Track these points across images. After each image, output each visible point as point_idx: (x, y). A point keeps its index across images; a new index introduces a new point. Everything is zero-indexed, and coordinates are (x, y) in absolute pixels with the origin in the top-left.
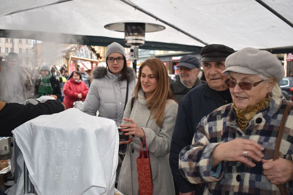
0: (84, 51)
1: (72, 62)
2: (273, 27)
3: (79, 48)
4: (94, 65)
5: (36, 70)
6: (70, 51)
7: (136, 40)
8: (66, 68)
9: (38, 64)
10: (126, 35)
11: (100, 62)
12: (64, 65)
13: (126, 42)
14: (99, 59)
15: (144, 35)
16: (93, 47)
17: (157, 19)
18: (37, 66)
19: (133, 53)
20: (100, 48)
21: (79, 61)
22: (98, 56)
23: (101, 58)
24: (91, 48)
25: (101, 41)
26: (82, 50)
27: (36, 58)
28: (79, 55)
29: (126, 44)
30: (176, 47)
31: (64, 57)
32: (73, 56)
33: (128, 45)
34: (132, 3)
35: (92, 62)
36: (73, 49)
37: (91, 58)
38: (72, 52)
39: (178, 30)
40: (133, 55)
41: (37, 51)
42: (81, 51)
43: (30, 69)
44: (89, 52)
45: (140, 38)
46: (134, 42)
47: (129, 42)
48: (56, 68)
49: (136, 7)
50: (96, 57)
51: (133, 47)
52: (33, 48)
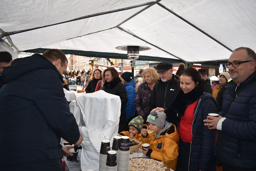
1: (95, 67)
2: (215, 47)
3: (100, 58)
5: (72, 72)
6: (94, 61)
7: (134, 55)
8: (91, 71)
9: (73, 68)
10: (128, 53)
12: (90, 69)
13: (128, 57)
15: (138, 53)
17: (147, 42)
18: (72, 69)
19: (132, 63)
21: (99, 66)
22: (112, 63)
23: (113, 65)
24: (107, 59)
25: (114, 55)
27: (72, 64)
28: (100, 63)
29: (128, 58)
30: (158, 59)
31: (90, 64)
32: (96, 64)
33: (129, 59)
34: (132, 33)
36: (96, 59)
37: (107, 65)
38: (95, 61)
39: (160, 49)
40: (132, 64)
42: (101, 60)
44: (106, 61)
45: (136, 54)
46: (133, 56)
47: (130, 56)
48: (85, 71)
49: (134, 36)
50: (110, 64)
51: (132, 60)
52: (70, 58)
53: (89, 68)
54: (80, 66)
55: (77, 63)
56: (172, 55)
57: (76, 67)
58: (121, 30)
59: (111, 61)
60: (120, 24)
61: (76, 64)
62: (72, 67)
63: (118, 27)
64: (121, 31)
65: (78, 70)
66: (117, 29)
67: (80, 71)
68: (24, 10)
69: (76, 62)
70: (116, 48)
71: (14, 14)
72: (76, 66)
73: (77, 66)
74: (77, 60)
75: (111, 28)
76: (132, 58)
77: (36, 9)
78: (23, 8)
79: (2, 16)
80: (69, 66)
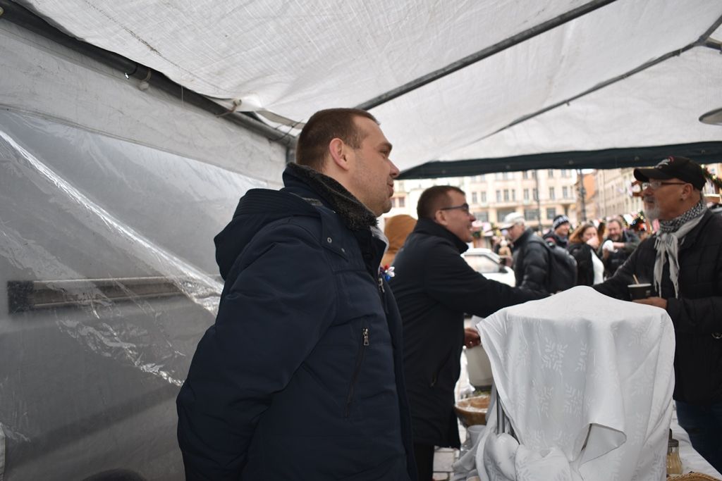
9: (587, 215)
27: (584, 202)
31: (636, 195)
41: (583, 188)
48: (624, 220)
50: (713, 189)
52: (577, 184)
53: (639, 210)
54: (610, 207)
55: (601, 197)
57: (598, 211)
59: (714, 177)
61: (596, 200)
62: (584, 211)
63: (705, 41)
65: (601, 220)
68: (271, 27)
69: (596, 193)
71: (250, 49)
72: (599, 207)
73: (602, 206)
74: (601, 189)
77: (312, 16)
78: (264, 20)
79: (217, 61)
80: (575, 209)
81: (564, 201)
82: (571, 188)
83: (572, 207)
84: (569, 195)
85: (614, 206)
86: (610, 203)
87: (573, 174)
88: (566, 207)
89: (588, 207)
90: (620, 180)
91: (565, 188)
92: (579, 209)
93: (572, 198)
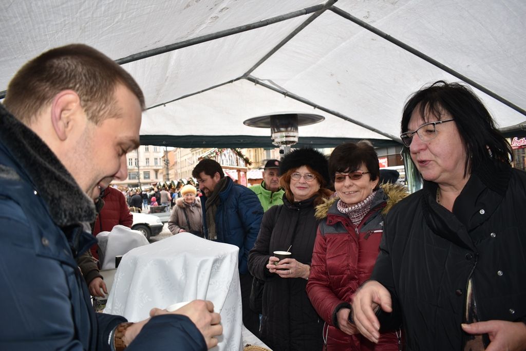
0: (227, 156)
3: (221, 153)
4: (242, 173)
7: (286, 137)
10: (272, 131)
11: (249, 169)
14: (248, 165)
15: (297, 131)
16: (239, 150)
17: (315, 106)
18: (168, 179)
20: (250, 151)
22: (247, 161)
23: (250, 164)
24: (236, 152)
26: (225, 155)
27: (168, 169)
28: (222, 162)
33: (277, 145)
34: (280, 87)
35: (239, 171)
36: (212, 155)
37: (238, 165)
42: (223, 156)
43: (160, 184)
44: (234, 156)
46: (284, 139)
47: (277, 140)
48: (193, 181)
49: (286, 94)
50: (244, 164)
51: (283, 147)
52: (163, 157)
54: (184, 172)
55: (178, 166)
56: (373, 130)
57: (176, 174)
58: (254, 83)
59: (244, 157)
60: (251, 70)
61: (176, 167)
62: (168, 174)
63: (246, 76)
64: (255, 85)
65: (179, 180)
66: (245, 81)
67: (183, 182)
69: (176, 163)
70: (244, 123)
72: (177, 172)
73: (179, 171)
74: (179, 160)
75: (231, 81)
76: (284, 144)
80: (162, 173)
81: (155, 168)
82: (160, 159)
83: (160, 171)
84: (159, 164)
85: (186, 172)
86: (183, 170)
87: (162, 149)
88: (156, 171)
89: (170, 172)
90: (190, 155)
91: (156, 159)
92: (165, 173)
93: (160, 166)
